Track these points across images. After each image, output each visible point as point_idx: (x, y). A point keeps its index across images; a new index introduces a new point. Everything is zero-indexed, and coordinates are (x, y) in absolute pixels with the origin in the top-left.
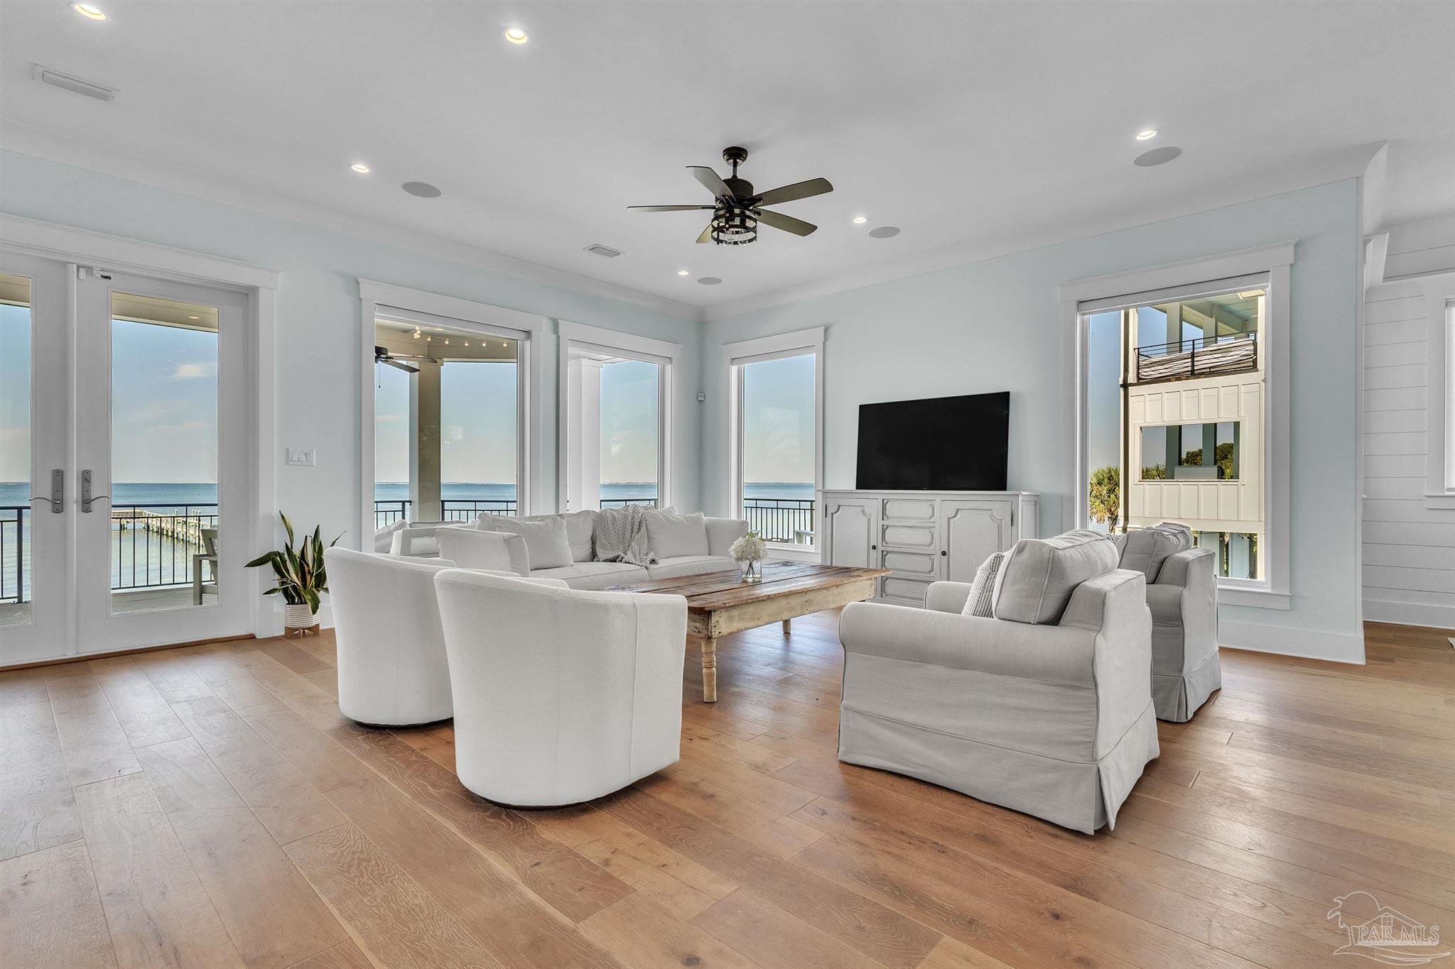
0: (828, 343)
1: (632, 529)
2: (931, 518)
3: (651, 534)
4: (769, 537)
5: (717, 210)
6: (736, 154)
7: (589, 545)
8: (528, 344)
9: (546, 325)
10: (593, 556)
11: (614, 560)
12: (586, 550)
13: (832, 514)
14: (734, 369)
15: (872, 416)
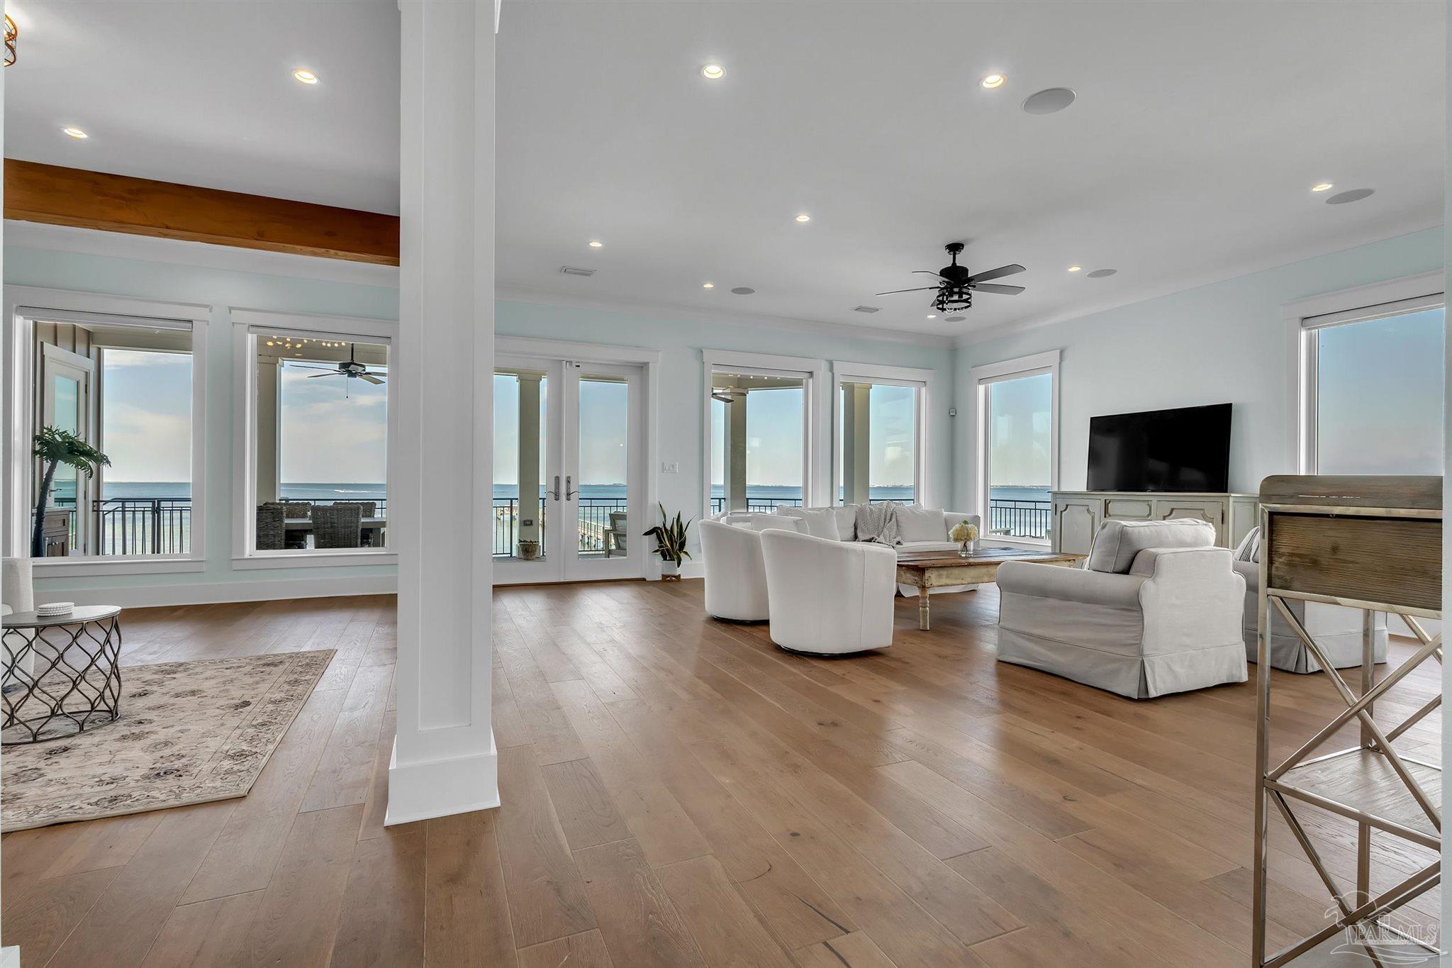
0: (1064, 364)
1: (885, 519)
2: (1148, 516)
3: (900, 524)
4: (1023, 534)
5: (942, 289)
6: (955, 248)
7: (853, 529)
8: (811, 381)
9: (824, 366)
10: (856, 538)
11: (870, 541)
12: (851, 533)
13: (1061, 512)
14: (981, 388)
15: (1101, 426)
